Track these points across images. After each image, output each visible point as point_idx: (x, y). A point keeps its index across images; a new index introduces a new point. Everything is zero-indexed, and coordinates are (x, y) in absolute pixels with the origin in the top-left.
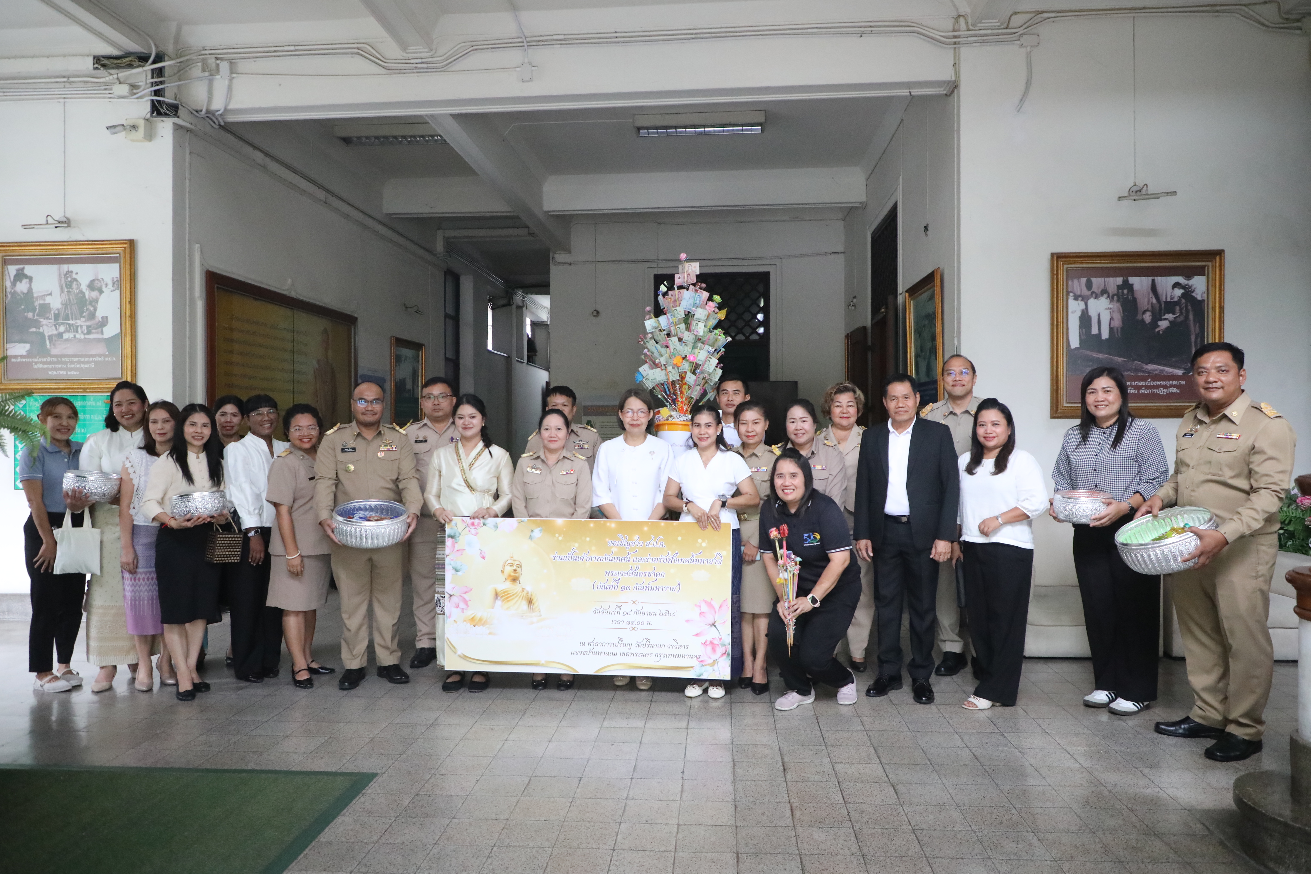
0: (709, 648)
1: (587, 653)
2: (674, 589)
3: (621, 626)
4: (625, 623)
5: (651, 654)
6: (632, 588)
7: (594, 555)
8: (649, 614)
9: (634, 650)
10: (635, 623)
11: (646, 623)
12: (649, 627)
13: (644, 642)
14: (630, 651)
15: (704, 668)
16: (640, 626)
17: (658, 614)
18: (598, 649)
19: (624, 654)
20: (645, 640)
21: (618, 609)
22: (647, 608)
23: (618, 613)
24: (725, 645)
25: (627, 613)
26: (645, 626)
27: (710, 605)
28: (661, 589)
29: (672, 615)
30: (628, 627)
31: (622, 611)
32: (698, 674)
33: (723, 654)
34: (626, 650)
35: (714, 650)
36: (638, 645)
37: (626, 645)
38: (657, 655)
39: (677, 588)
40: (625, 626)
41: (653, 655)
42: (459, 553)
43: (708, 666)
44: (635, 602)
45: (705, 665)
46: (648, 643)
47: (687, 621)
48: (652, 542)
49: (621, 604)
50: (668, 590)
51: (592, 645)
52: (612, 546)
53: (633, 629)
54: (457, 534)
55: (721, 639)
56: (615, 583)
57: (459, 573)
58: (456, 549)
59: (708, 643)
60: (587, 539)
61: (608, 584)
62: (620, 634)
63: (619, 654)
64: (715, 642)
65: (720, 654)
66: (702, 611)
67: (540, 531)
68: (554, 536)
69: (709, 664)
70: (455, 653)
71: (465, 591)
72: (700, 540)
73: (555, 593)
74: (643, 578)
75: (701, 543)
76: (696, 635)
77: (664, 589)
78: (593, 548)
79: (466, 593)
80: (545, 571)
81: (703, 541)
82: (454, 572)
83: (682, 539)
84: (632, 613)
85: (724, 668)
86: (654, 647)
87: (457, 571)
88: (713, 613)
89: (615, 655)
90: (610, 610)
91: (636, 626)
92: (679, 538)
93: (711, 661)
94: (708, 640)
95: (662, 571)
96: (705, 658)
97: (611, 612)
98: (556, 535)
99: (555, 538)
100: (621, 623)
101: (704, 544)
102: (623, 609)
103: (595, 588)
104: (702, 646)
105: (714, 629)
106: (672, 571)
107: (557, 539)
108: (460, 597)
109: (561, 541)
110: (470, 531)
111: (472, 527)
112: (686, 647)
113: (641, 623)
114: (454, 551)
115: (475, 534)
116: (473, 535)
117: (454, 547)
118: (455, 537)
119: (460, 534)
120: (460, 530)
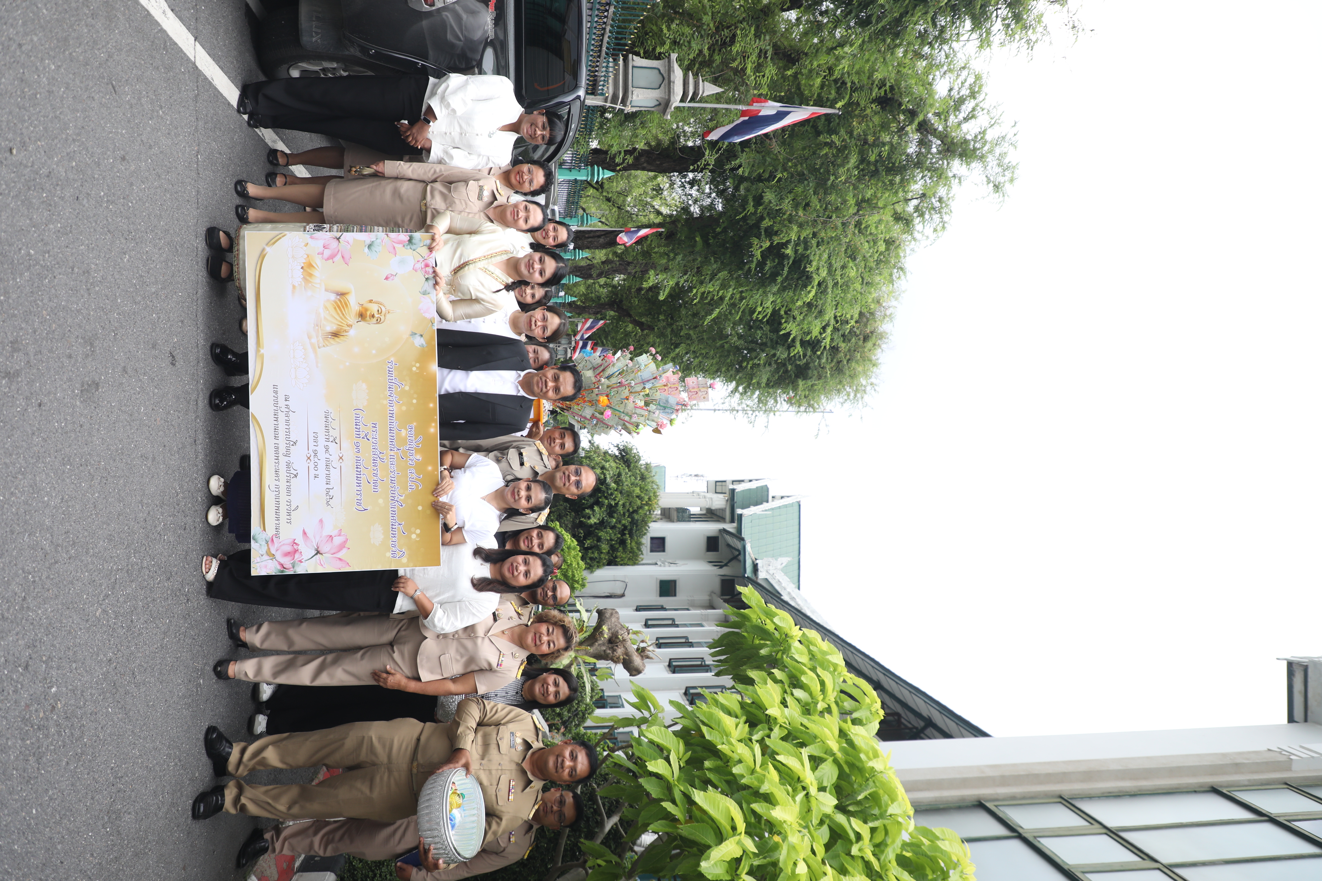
0: (289, 549)
1: (276, 404)
2: (359, 504)
3: (312, 443)
4: (315, 448)
5: (278, 480)
7: (396, 409)
8: (328, 476)
9: (283, 460)
10: (316, 460)
11: (316, 473)
12: (312, 476)
13: (293, 472)
14: (281, 458)
15: (264, 543)
16: (312, 466)
17: (328, 486)
18: (282, 417)
19: (277, 448)
20: (295, 473)
21: (331, 439)
22: (334, 474)
23: (327, 440)
25: (327, 450)
26: (313, 472)
27: (342, 546)
28: (358, 488)
29: (328, 504)
30: (311, 451)
31: (329, 444)
33: (280, 563)
34: (282, 450)
35: (287, 554)
36: (288, 465)
37: (288, 450)
38: (277, 487)
39: (360, 508)
40: (312, 448)
41: (277, 483)
42: (392, 250)
43: (266, 548)
44: (341, 458)
45: (268, 545)
46: (292, 476)
47: (321, 521)
48: (415, 477)
49: (338, 443)
50: (359, 497)
51: (287, 410)
52: (407, 430)
53: (309, 458)
54: (414, 247)
55: (301, 561)
56: (362, 435)
57: (366, 250)
58: (396, 246)
59: (295, 547)
60: (414, 401)
61: (362, 426)
62: (302, 444)
63: (276, 441)
64: (297, 556)
65: (282, 562)
66: (334, 538)
67: (422, 346)
68: (416, 362)
69: (269, 549)
70: (267, 244)
71: (345, 256)
72: (418, 531)
73: (347, 364)
74: (371, 467)
75: (415, 533)
76: (305, 533)
77: (359, 493)
78: (404, 408)
79: (343, 257)
80: (374, 352)
81: (418, 535)
82: (368, 242)
83: (419, 511)
84: (327, 456)
85: (266, 567)
86: (288, 484)
87: (370, 246)
88: (333, 551)
89: (276, 438)
90: (331, 430)
91: (313, 462)
92: (420, 508)
93: (273, 551)
94: (299, 547)
95: (380, 490)
96: (276, 545)
97: (327, 431)
98: (418, 365)
99: (413, 363)
100: (315, 444)
101: (414, 536)
102: (332, 446)
103: (357, 412)
104: (292, 540)
105: (314, 552)
106: (381, 501)
107: (413, 366)
108: (337, 250)
109: (411, 370)
110: (418, 262)
111: (424, 265)
112: (289, 521)
113: (316, 466)
114: (394, 244)
115: (415, 268)
116: (414, 266)
117: (398, 243)
118: (410, 244)
119: (414, 250)
120: (419, 250)
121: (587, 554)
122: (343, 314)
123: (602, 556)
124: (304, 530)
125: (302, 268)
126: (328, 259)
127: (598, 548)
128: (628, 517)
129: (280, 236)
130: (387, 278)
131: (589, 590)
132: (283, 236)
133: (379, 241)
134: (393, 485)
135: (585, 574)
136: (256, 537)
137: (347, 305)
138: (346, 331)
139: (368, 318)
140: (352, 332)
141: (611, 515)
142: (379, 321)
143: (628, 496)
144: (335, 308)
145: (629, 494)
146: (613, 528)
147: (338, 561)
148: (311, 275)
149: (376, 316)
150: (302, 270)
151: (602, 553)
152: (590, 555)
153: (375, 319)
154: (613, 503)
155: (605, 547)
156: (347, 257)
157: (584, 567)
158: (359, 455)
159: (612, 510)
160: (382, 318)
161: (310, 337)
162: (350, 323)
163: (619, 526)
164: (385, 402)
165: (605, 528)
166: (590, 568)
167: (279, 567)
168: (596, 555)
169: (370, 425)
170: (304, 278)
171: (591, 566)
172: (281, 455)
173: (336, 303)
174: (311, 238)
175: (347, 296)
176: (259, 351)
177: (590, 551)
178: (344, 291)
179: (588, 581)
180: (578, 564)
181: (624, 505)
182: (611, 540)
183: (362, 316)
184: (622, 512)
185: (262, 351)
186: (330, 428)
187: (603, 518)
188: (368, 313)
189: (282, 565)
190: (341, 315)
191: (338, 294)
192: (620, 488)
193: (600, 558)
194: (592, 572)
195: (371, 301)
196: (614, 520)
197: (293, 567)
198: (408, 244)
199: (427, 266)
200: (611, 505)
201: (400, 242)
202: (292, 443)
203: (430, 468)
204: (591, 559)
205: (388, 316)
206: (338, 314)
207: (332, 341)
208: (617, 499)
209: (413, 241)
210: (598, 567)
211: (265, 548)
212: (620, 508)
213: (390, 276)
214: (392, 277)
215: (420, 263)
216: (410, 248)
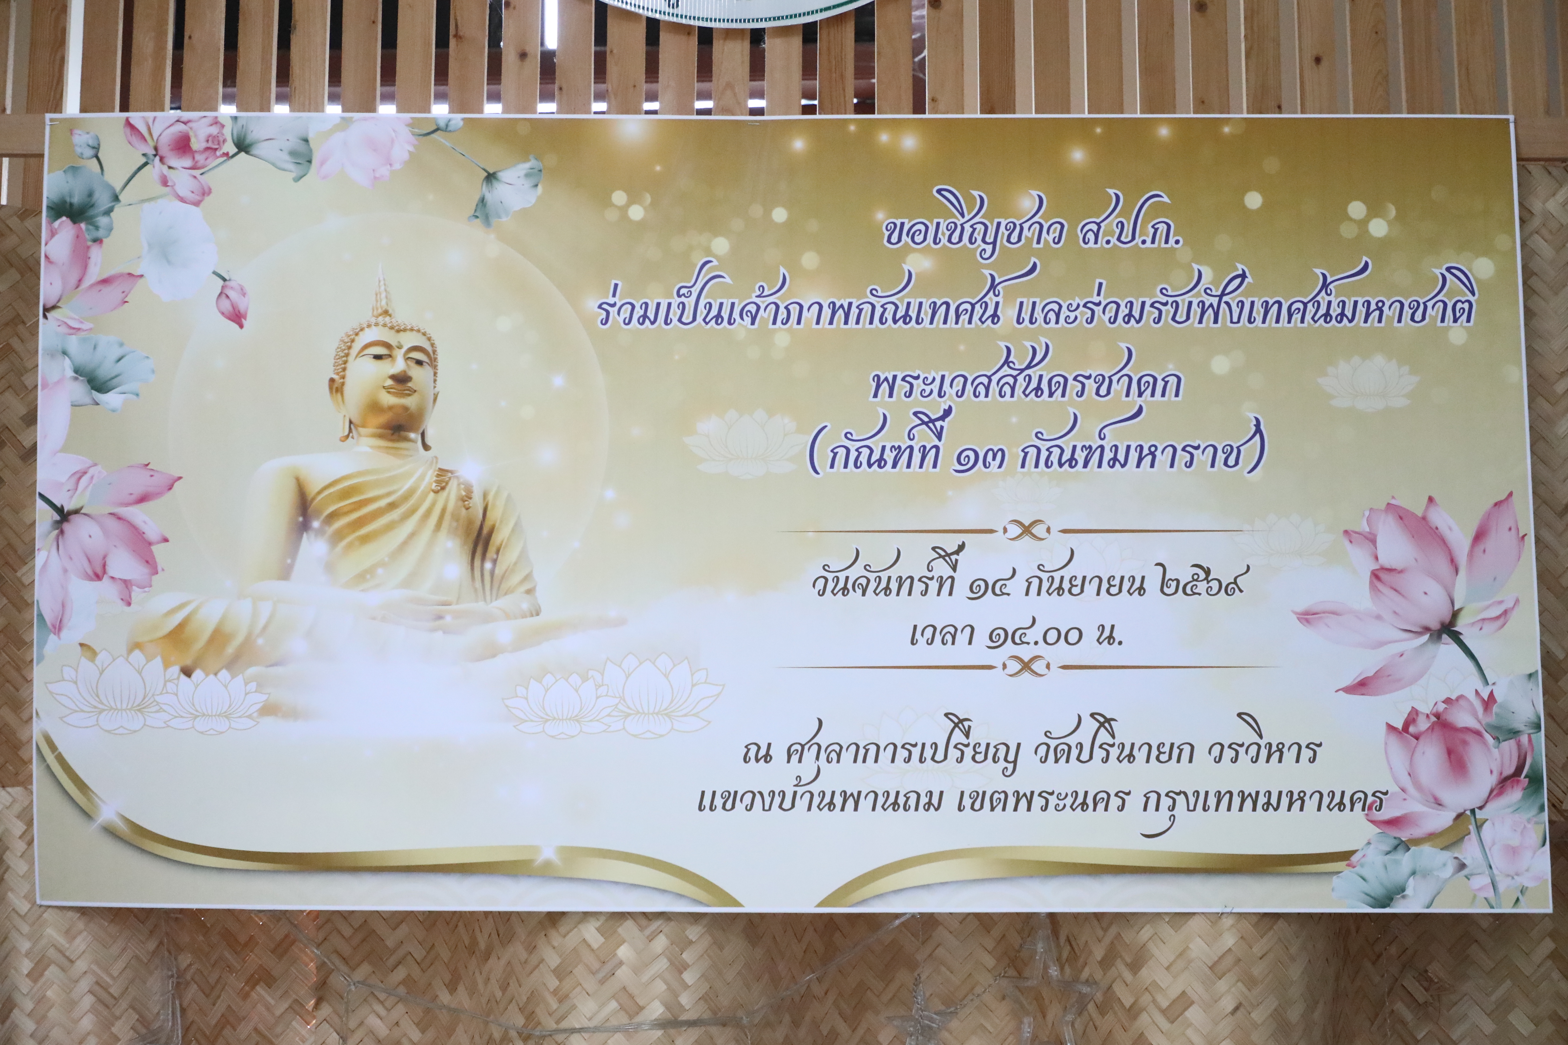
0: (1431, 752)
1: (780, 799)
2: (1232, 457)
3: (960, 652)
4: (982, 637)
5: (1123, 795)
7: (812, 294)
8: (1109, 585)
9: (1033, 773)
10: (1033, 635)
11: (1090, 634)
12: (1108, 654)
13: (1085, 735)
15: (1405, 860)
16: (1062, 653)
19: (980, 800)
20: (1090, 726)
21: (942, 569)
22: (1095, 560)
23: (946, 585)
26: (1091, 651)
27: (1419, 527)
28: (1163, 459)
29: (1231, 588)
30: (995, 657)
31: (963, 578)
32: (1377, 889)
33: (1506, 781)
34: (987, 777)
35: (1456, 760)
36: (1055, 753)
37: (986, 753)
38: (1152, 800)
39: (1251, 451)
40: (979, 652)
41: (1135, 802)
42: (112, 293)
43: (1427, 849)
45: (1417, 842)
46: (1104, 737)
47: (1307, 617)
48: (1114, 220)
49: (959, 539)
50: (1202, 458)
51: (810, 755)
52: (907, 250)
54: (102, 200)
55: (1489, 702)
56: (925, 437)
57: (111, 399)
58: (95, 273)
59: (1423, 725)
60: (780, 215)
61: (887, 439)
63: (950, 801)
64: (1463, 719)
65: (1491, 781)
66: (1386, 560)
67: (535, 177)
68: (606, 202)
69: (1431, 837)
70: (87, 815)
71: (138, 491)
72: (1357, 209)
73: (610, 494)
74: (1070, 404)
75: (1363, 224)
76: (1361, 686)
77: (1182, 457)
78: (810, 260)
79: (143, 499)
80: (558, 381)
81: (1375, 211)
82: (79, 390)
83: (1267, 205)
84: (1016, 586)
85: (1513, 852)
86: (1140, 756)
87: (97, 385)
88: (1444, 568)
89: (933, 802)
90: (902, 570)
91: (1042, 647)
92: (1254, 200)
93: (1443, 820)
94: (1425, 708)
95: (1171, 369)
96: (1414, 806)
97: (905, 583)
98: (619, 197)
99: (611, 215)
100: (962, 638)
101: (1378, 228)
102: (971, 567)
103: (822, 458)
104: (1394, 740)
105: (1448, 649)
106: (1221, 365)
107: (624, 216)
108: (112, 524)
110: (165, 182)
111: (181, 162)
112: (1306, 754)
113: (1063, 636)
114: (86, 283)
115: (195, 197)
116: (182, 200)
117: (85, 267)
118: (91, 212)
119: (116, 198)
120: (115, 177)
122: (392, 506)
124: (1349, 690)
125: (187, 672)
126: (151, 564)
129: (50, 758)
130: (237, 317)
132: (52, 747)
133: (73, 344)
134: (1150, 314)
136: (1378, 891)
138: (466, 498)
139: (410, 402)
144: (365, 539)
147: (1490, 543)
148: (219, 638)
149: (399, 365)
150: (198, 674)
153: (416, 373)
156: (141, 483)
158: (1014, 454)
160: (409, 340)
161: (491, 651)
162: (430, 477)
164: (782, 337)
167: (1515, 795)
169: (883, 403)
170: (233, 664)
172: (1009, 785)
173: (339, 536)
174: (58, 628)
175: (313, 487)
176: (548, 864)
178: (287, 500)
185: (548, 854)
186: (894, 573)
188: (388, 400)
189: (1504, 783)
190: (395, 515)
191: (304, 527)
195: (336, 387)
197: (1514, 733)
198: (90, 220)
199: (183, 145)
201: (81, 256)
202: (959, 736)
203: (1078, 155)
205: (401, 317)
206: (390, 527)
207: (508, 558)
209: (78, 199)
211: (1429, 855)
213: (226, 305)
214: (232, 294)
215: (171, 175)
216: (103, 221)
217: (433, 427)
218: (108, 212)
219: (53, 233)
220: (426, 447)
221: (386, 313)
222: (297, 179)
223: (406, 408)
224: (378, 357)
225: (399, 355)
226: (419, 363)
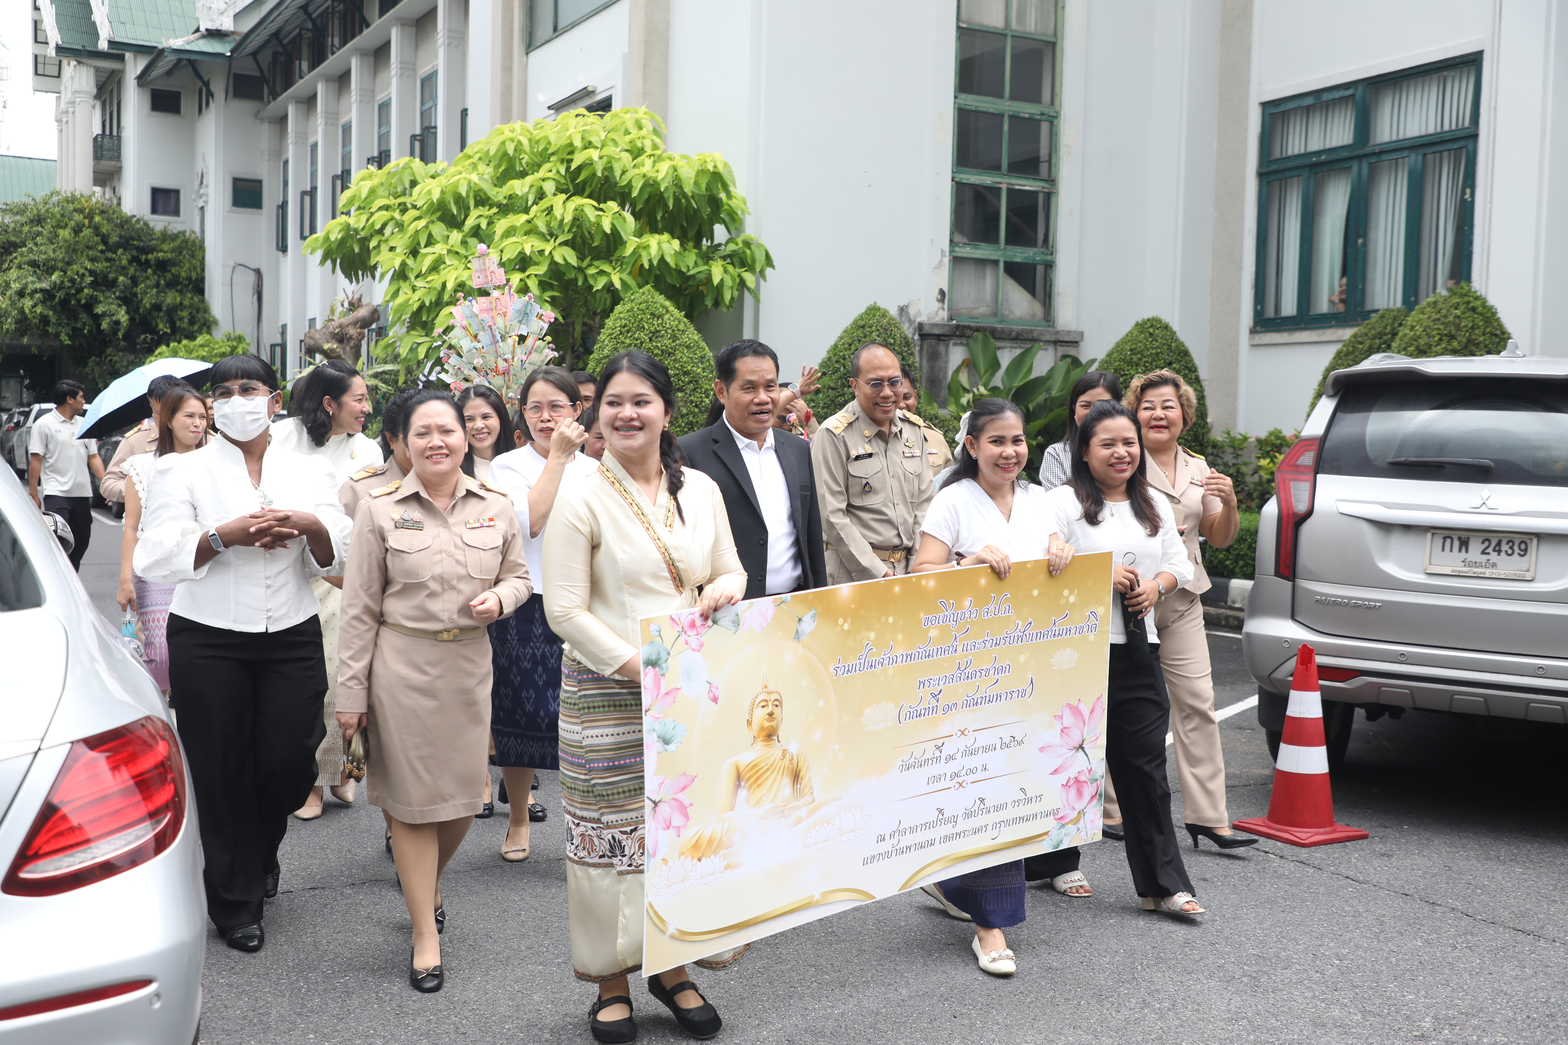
0: (1073, 791)
1: (888, 855)
2: (1024, 693)
3: (942, 784)
4: (948, 777)
5: (987, 825)
6: (960, 704)
7: (900, 651)
8: (985, 749)
9: (962, 825)
10: (963, 773)
11: (980, 768)
12: (984, 775)
13: (976, 807)
14: (958, 829)
15: (1063, 831)
16: (972, 778)
17: (998, 747)
18: (908, 840)
19: (946, 838)
20: (978, 803)
21: (937, 753)
22: (982, 740)
23: (939, 759)
24: (1097, 780)
26: (980, 775)
27: (1076, 711)
28: (1003, 698)
29: (1020, 743)
31: (943, 756)
32: (1055, 843)
33: (1093, 798)
34: (949, 829)
35: (1080, 793)
36: (968, 815)
37: (948, 820)
38: (994, 827)
39: (1029, 690)
40: (947, 783)
41: (991, 827)
42: (670, 698)
43: (1070, 825)
44: (963, 733)
45: (1067, 824)
46: (982, 806)
47: (1041, 749)
48: (993, 606)
50: (1015, 695)
51: (896, 834)
52: (930, 628)
53: (961, 785)
54: (663, 656)
55: (1090, 770)
56: (933, 702)
57: (671, 748)
58: (663, 691)
59: (1072, 782)
60: (891, 620)
61: (922, 706)
62: (941, 800)
63: (937, 842)
64: (1083, 778)
65: (1089, 798)
66: (1065, 724)
67: (814, 616)
68: (836, 624)
69: (1071, 821)
70: (664, 932)
71: (682, 786)
72: (1066, 592)
73: (837, 747)
74: (977, 681)
75: (1068, 598)
76: (1055, 772)
77: (1009, 696)
78: (900, 637)
79: (683, 790)
80: (821, 703)
81: (1070, 593)
82: (658, 746)
83: (1039, 593)
84: (959, 756)
85: (1093, 821)
86: (992, 811)
87: (666, 742)
88: (1082, 725)
89: (933, 843)
90: (925, 757)
91: (965, 778)
93: (1075, 815)
94: (1072, 776)
96: (1067, 812)
97: (926, 762)
98: (841, 622)
99: (838, 629)
100: (942, 779)
101: (1073, 599)
102: (947, 750)
103: (903, 717)
104: (1064, 789)
105: (1081, 754)
106: (1022, 659)
107: (842, 629)
109: (848, 632)
110: (687, 643)
111: (692, 633)
112: (1039, 799)
113: (972, 771)
114: (660, 696)
115: (698, 648)
116: (694, 650)
117: (659, 688)
118: (660, 662)
119: (669, 654)
120: (668, 644)
121: (184, 329)
123: (186, 302)
124: (1052, 774)
126: (687, 817)
127: (172, 311)
128: (115, 252)
130: (715, 700)
131: (246, 329)
133: (656, 726)
135: (219, 334)
137: (755, 766)
139: (773, 723)
140: (793, 748)
141: (112, 284)
142: (778, 703)
143: (74, 251)
145: (72, 250)
146: (135, 281)
147: (1095, 714)
149: (770, 709)
151: (181, 304)
152: (185, 324)
154: (89, 279)
155: (171, 298)
156: (682, 783)
157: (208, 337)
159: (103, 282)
163: (132, 270)
164: (891, 671)
165: (135, 295)
166: (208, 325)
168: (185, 314)
169: (921, 692)
171: (205, 324)
172: (954, 831)
174: (654, 854)
176: (817, 901)
177: (178, 324)
179: (231, 331)
180: (202, 346)
181: (93, 260)
182: (157, 285)
183: (770, 735)
184: (105, 264)
185: (818, 897)
186: (923, 758)
187: (118, 298)
188: (767, 724)
192: (60, 265)
193: (191, 306)
194: (215, 322)
195: (749, 723)
196: (121, 278)
198: (660, 666)
199: (692, 625)
200: (92, 282)
201: (657, 683)
203: (983, 581)
204: (192, 322)
208: (82, 271)
209: (654, 657)
210: (206, 310)
212: (99, 266)
213: (711, 695)
214: (713, 690)
215: (689, 639)
216: (664, 665)
217: (781, 733)
218: (666, 661)
219: (646, 675)
220: (779, 741)
221: (766, 687)
222: (735, 633)
223: (772, 727)
224: (763, 707)
225: (770, 704)
226: (777, 706)
